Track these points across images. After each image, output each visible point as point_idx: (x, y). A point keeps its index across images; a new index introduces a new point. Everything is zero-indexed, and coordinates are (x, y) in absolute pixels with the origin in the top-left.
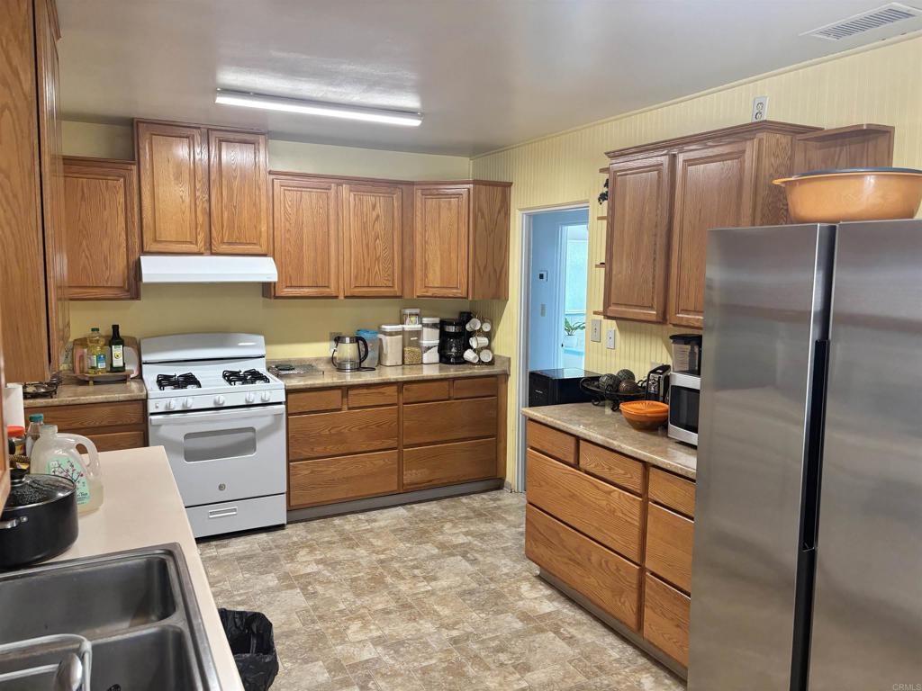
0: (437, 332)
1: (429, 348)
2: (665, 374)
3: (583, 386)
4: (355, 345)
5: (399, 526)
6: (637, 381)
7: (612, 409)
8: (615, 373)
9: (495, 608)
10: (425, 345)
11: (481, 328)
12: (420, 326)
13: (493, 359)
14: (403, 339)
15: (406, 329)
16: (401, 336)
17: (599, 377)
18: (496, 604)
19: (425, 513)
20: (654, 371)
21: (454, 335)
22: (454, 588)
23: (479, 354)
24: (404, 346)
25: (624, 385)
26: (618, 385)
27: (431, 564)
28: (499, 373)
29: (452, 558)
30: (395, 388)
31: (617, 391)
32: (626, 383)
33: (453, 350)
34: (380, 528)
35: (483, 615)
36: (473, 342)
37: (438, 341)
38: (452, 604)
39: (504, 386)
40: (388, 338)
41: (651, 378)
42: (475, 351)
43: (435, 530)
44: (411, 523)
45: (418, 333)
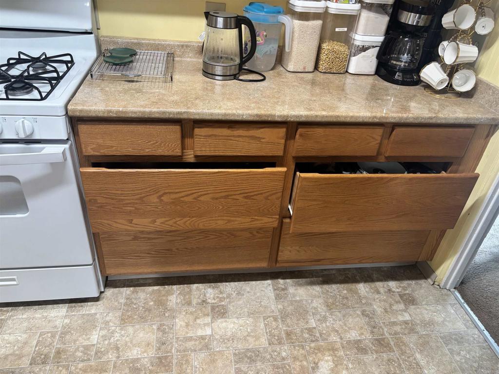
0: (384, 20)
1: (364, 49)
4: (235, 32)
10: (357, 43)
11: (473, 28)
12: (358, 6)
13: (474, 89)
14: (323, 28)
15: (332, 11)
16: (319, 23)
21: (413, 32)
23: (451, 75)
24: (321, 40)
30: (282, 131)
33: (405, 57)
36: (448, 52)
37: (381, 39)
40: (297, 23)
42: (444, 66)
45: (350, 20)
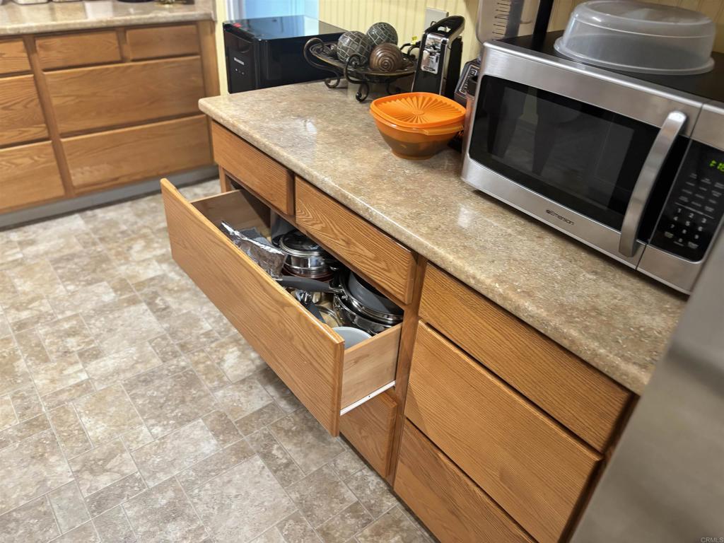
2: (453, 37)
3: (309, 54)
5: (66, 252)
6: (399, 45)
7: (358, 98)
8: (364, 30)
9: (178, 412)
17: (338, 35)
18: (183, 401)
19: (112, 224)
20: (433, 29)
22: (124, 371)
25: (379, 53)
26: (369, 55)
27: (97, 325)
28: (201, 18)
29: (133, 308)
31: (368, 63)
32: (384, 49)
34: (36, 256)
35: (157, 430)
38: (113, 409)
39: (209, 38)
41: (428, 42)
43: (118, 254)
44: (85, 245)
